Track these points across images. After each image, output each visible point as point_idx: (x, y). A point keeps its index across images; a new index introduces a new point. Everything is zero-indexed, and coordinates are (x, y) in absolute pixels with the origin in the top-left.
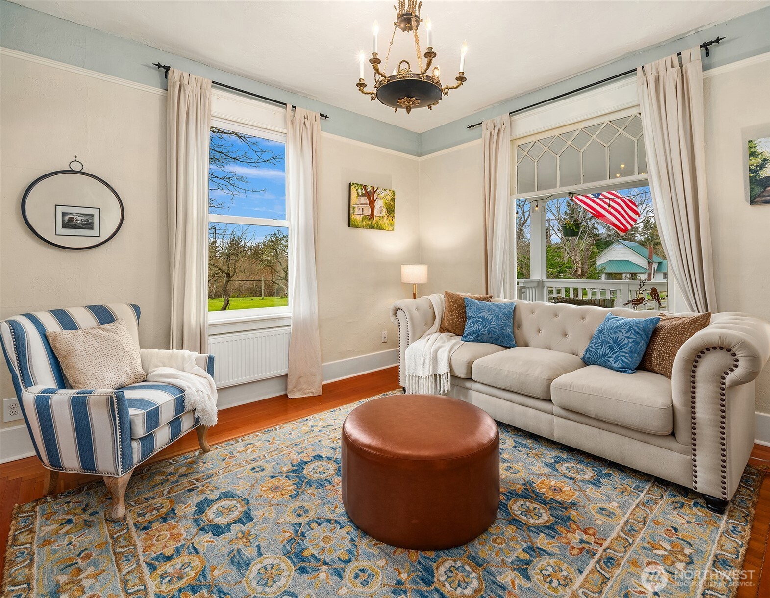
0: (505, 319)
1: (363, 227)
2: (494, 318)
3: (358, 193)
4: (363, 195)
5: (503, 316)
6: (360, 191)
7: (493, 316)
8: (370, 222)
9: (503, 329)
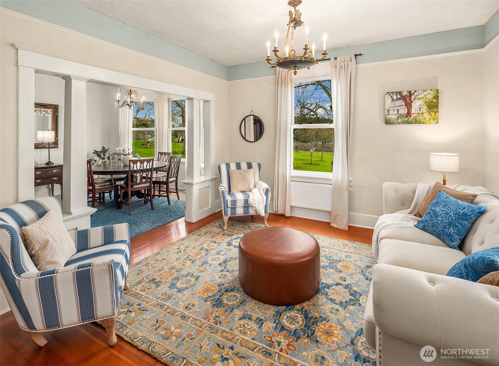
0: (454, 218)
1: (399, 123)
2: (442, 215)
3: (393, 100)
4: (398, 99)
5: (453, 216)
6: (395, 97)
7: (444, 212)
8: (406, 119)
9: (446, 228)
